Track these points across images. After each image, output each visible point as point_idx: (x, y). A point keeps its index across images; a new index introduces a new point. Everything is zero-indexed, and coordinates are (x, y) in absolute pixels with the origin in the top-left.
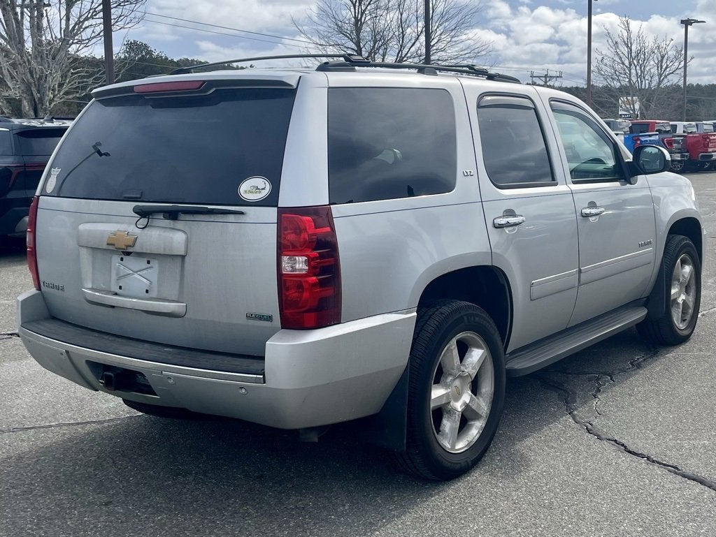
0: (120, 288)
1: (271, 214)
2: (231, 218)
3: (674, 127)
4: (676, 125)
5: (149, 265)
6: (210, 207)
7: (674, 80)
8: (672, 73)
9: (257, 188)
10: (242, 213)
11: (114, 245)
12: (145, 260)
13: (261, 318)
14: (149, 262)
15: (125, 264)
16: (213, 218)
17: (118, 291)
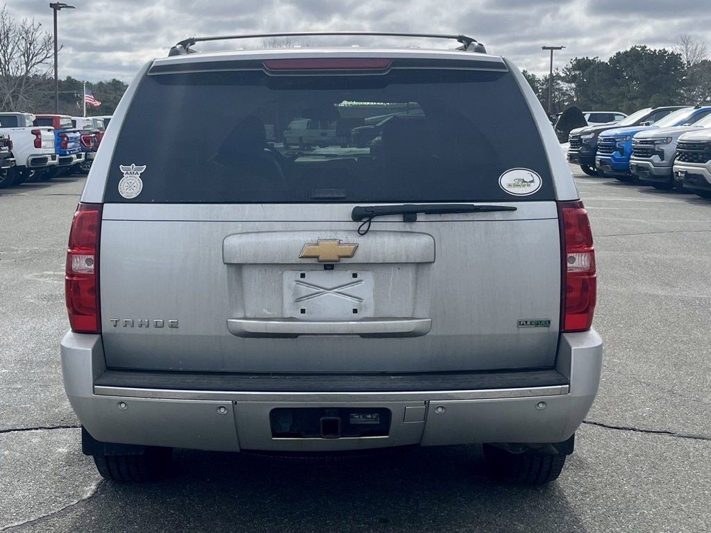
0: (303, 311)
1: (550, 208)
2: (497, 215)
3: (74, 122)
4: (75, 121)
5: (355, 279)
6: (475, 204)
7: (42, 69)
8: (41, 62)
9: (524, 181)
10: (514, 209)
11: (317, 257)
12: (349, 273)
13: (538, 324)
14: (355, 276)
15: (307, 282)
16: (471, 216)
17: (299, 315)
